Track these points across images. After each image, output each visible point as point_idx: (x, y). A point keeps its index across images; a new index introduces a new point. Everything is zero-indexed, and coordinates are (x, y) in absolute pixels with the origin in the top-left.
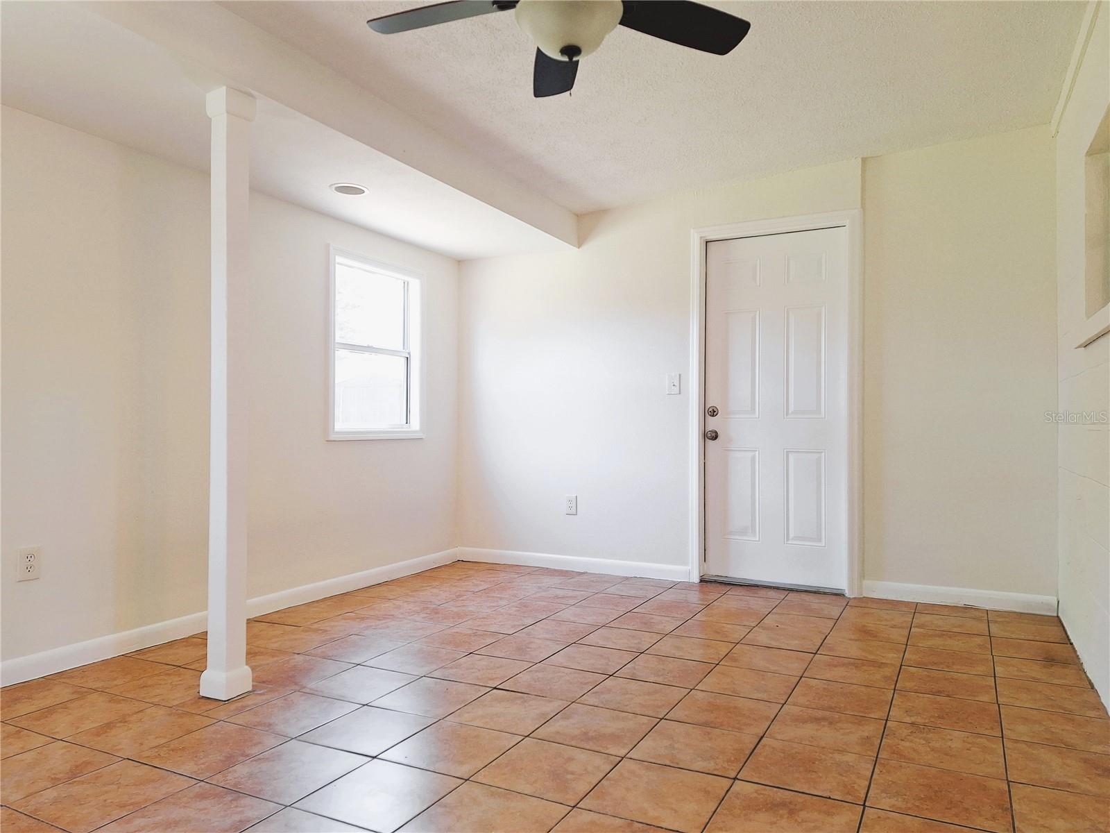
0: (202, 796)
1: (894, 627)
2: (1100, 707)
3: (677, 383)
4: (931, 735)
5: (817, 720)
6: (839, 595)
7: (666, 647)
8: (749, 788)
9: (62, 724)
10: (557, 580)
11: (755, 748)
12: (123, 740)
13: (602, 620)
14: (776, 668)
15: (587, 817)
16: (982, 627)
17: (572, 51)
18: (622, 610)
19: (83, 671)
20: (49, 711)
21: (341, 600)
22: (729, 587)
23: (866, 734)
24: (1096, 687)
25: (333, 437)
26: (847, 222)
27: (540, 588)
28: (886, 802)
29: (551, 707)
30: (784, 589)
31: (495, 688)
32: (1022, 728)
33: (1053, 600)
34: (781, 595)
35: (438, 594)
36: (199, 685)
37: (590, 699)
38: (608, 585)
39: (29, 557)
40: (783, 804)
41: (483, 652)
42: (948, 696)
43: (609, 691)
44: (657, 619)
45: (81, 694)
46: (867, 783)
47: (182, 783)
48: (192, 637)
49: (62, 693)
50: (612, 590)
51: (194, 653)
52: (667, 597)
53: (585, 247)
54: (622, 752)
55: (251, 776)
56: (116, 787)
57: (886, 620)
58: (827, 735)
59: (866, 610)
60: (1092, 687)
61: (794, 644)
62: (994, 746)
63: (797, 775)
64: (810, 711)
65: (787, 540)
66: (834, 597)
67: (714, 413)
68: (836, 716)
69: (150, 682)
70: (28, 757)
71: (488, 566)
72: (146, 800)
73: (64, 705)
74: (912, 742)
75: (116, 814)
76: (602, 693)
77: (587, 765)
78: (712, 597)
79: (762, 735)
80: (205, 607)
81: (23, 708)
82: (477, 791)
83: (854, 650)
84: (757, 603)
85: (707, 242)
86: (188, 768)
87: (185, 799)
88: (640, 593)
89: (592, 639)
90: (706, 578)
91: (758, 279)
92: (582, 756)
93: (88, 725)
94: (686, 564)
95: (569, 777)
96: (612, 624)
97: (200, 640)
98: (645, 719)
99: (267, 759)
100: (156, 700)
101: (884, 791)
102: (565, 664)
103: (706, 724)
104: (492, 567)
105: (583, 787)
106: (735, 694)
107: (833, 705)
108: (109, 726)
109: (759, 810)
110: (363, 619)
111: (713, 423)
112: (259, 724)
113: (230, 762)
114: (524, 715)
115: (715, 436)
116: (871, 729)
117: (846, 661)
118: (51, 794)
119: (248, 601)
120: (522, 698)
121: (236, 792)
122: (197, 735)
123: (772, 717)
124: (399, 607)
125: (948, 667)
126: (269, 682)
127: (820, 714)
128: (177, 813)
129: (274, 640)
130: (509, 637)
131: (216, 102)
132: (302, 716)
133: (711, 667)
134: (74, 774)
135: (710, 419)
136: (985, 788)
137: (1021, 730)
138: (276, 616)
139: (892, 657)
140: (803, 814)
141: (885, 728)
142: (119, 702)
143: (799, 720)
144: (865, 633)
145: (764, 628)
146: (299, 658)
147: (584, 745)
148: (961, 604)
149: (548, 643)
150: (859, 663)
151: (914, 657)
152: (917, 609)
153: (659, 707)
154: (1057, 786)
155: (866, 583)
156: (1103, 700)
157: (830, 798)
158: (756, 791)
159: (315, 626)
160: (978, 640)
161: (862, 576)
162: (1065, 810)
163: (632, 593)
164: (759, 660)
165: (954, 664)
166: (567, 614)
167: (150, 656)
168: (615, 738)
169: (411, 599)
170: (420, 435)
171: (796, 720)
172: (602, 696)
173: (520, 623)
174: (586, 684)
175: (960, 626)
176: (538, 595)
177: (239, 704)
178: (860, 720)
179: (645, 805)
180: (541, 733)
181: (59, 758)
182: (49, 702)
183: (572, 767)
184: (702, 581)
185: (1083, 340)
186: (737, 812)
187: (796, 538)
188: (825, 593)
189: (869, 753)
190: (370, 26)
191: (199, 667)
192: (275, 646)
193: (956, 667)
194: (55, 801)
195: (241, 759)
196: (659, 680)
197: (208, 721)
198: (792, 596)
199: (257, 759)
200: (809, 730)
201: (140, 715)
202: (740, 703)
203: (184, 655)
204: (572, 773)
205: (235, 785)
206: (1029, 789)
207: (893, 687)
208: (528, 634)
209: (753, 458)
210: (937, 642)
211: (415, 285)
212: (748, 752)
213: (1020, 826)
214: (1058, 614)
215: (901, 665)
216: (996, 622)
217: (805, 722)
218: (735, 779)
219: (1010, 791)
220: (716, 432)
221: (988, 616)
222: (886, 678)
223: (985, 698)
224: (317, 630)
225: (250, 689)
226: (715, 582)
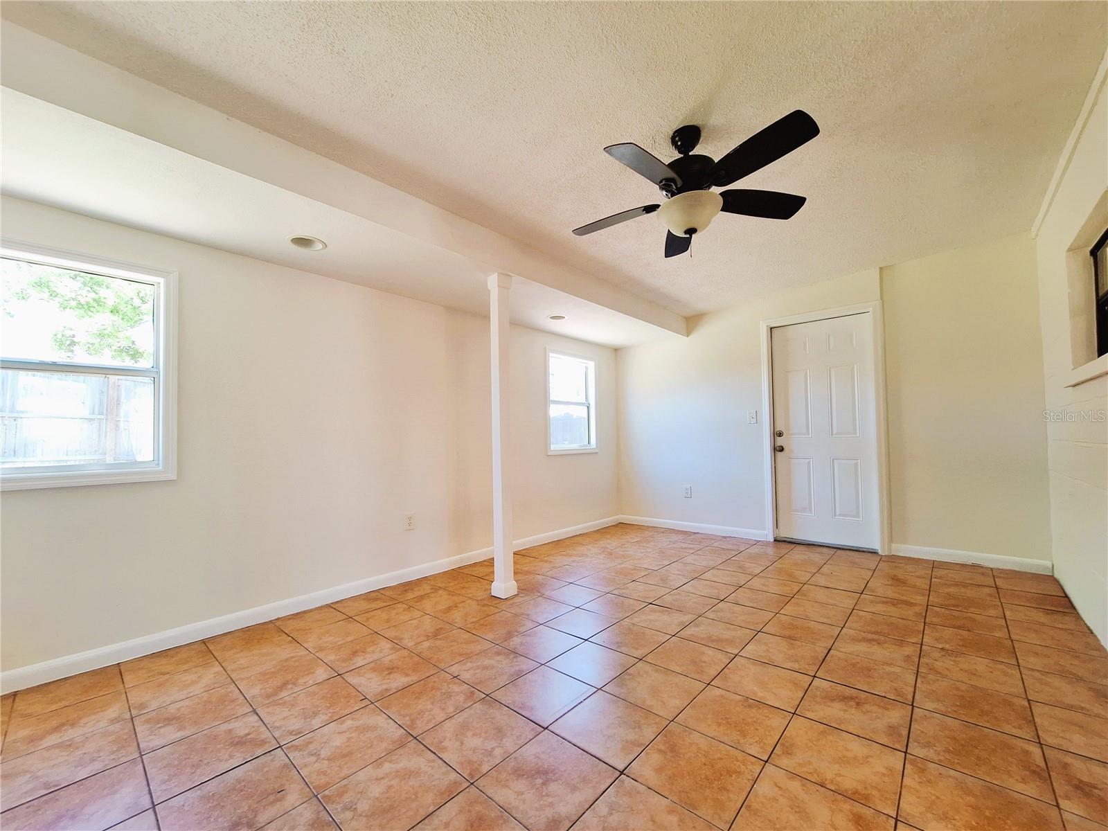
0: (498, 653)
1: (918, 577)
2: (1100, 648)
3: (754, 416)
4: (958, 659)
5: (869, 641)
6: (874, 553)
7: (756, 583)
8: (825, 684)
9: (428, 605)
10: (681, 537)
11: (825, 657)
12: (457, 616)
13: (712, 564)
14: (835, 602)
15: (718, 692)
16: (990, 581)
17: (691, 231)
18: (725, 558)
19: (434, 577)
20: (421, 598)
21: (558, 544)
22: (793, 546)
23: (906, 653)
24: (1095, 632)
25: (550, 453)
26: (871, 309)
27: (670, 541)
28: (930, 705)
29: (687, 618)
30: (834, 548)
31: (651, 604)
32: (1033, 660)
33: (1049, 564)
34: (832, 551)
35: (612, 543)
36: (491, 589)
37: (711, 615)
38: (713, 541)
39: (410, 518)
40: (851, 698)
41: (640, 580)
42: (969, 631)
43: (722, 610)
44: (748, 565)
45: (436, 589)
46: (913, 690)
47: (489, 645)
48: (484, 561)
49: (426, 588)
50: (716, 544)
51: (487, 570)
52: (754, 550)
53: (690, 337)
54: (736, 652)
55: (521, 644)
56: (456, 643)
57: (911, 572)
58: (878, 652)
59: (896, 565)
60: (1092, 633)
61: (845, 586)
62: (1013, 672)
63: (858, 678)
64: (863, 634)
65: (835, 516)
66: (870, 554)
67: (780, 435)
68: (883, 638)
69: (467, 586)
70: (414, 622)
71: (638, 527)
72: (472, 653)
73: (427, 595)
74: (943, 662)
75: (458, 659)
76: (718, 611)
77: (713, 659)
78: (784, 551)
79: (829, 648)
80: (493, 545)
81: (410, 596)
82: (648, 668)
83: (890, 593)
84: (816, 556)
85: (771, 328)
86: (490, 636)
87: (490, 655)
88: (735, 547)
89: (707, 576)
90: (779, 539)
91: (808, 349)
92: (710, 652)
93: (440, 607)
94: (765, 529)
95: (704, 664)
96: (719, 567)
97: (490, 562)
98: (748, 631)
99: (529, 636)
100: (470, 596)
101: (926, 697)
102: (692, 591)
103: (790, 638)
104: (640, 528)
105: (713, 673)
106: (807, 619)
107: (879, 631)
108: (449, 609)
109: (834, 700)
110: (571, 556)
111: (780, 441)
112: (523, 614)
113: (509, 635)
114: (671, 622)
115: (782, 449)
116: (909, 650)
117: (884, 599)
118: (426, 644)
119: (514, 542)
120: (667, 611)
121: (515, 653)
122: (492, 618)
123: (836, 636)
124: (590, 550)
125: (965, 608)
126: (525, 590)
127: (870, 636)
128: (487, 662)
129: (525, 565)
130: (655, 572)
131: (493, 281)
132: (544, 611)
133: (788, 599)
134: (436, 634)
135: (778, 439)
136: (1010, 704)
137: (1033, 662)
138: (524, 551)
139: (920, 599)
140: (867, 707)
141: (921, 651)
142: (453, 595)
143: (855, 640)
144: (897, 581)
145: (823, 574)
146: (540, 577)
147: (710, 644)
148: (970, 562)
149: (679, 577)
150: (894, 602)
151: (936, 600)
152: (934, 565)
153: (757, 624)
154: (1071, 708)
155: (894, 545)
156: (1103, 643)
157: (885, 697)
158: (831, 687)
159: (546, 559)
160: (987, 590)
161: (891, 540)
162: (1081, 727)
163: (730, 547)
164: (821, 595)
165: (970, 607)
166: (689, 559)
167: (465, 571)
168: (730, 642)
169: (596, 546)
170: (597, 451)
171: (853, 639)
172: (718, 613)
173: (661, 563)
174: (707, 605)
175: (970, 579)
176: (670, 546)
177: (511, 602)
178: (901, 643)
179: (755, 689)
180: (682, 634)
181: (428, 625)
182: (422, 593)
183: (704, 658)
184: (775, 541)
185: (1073, 383)
186: (818, 699)
187: (840, 515)
188: (863, 551)
189: (912, 668)
190: (574, 233)
191: (488, 578)
192: (526, 569)
193: (972, 609)
194: (429, 648)
195: (516, 634)
196: (754, 605)
197: (497, 610)
198: (839, 552)
199: (523, 634)
200: (862, 648)
201: (463, 604)
202: (812, 624)
203: (482, 571)
204: (705, 662)
205: (514, 649)
206: (1047, 708)
207: (923, 621)
208: (667, 571)
209: (809, 463)
210: (952, 590)
211: (591, 365)
212: (821, 659)
213: (1043, 736)
214: (1053, 573)
215: (927, 606)
216: (1000, 577)
217: (859, 641)
218: (814, 676)
219: (1031, 708)
220: (782, 446)
221: (993, 573)
222: (917, 614)
223: (998, 634)
224: (546, 561)
225: (516, 593)
226: (785, 541)
